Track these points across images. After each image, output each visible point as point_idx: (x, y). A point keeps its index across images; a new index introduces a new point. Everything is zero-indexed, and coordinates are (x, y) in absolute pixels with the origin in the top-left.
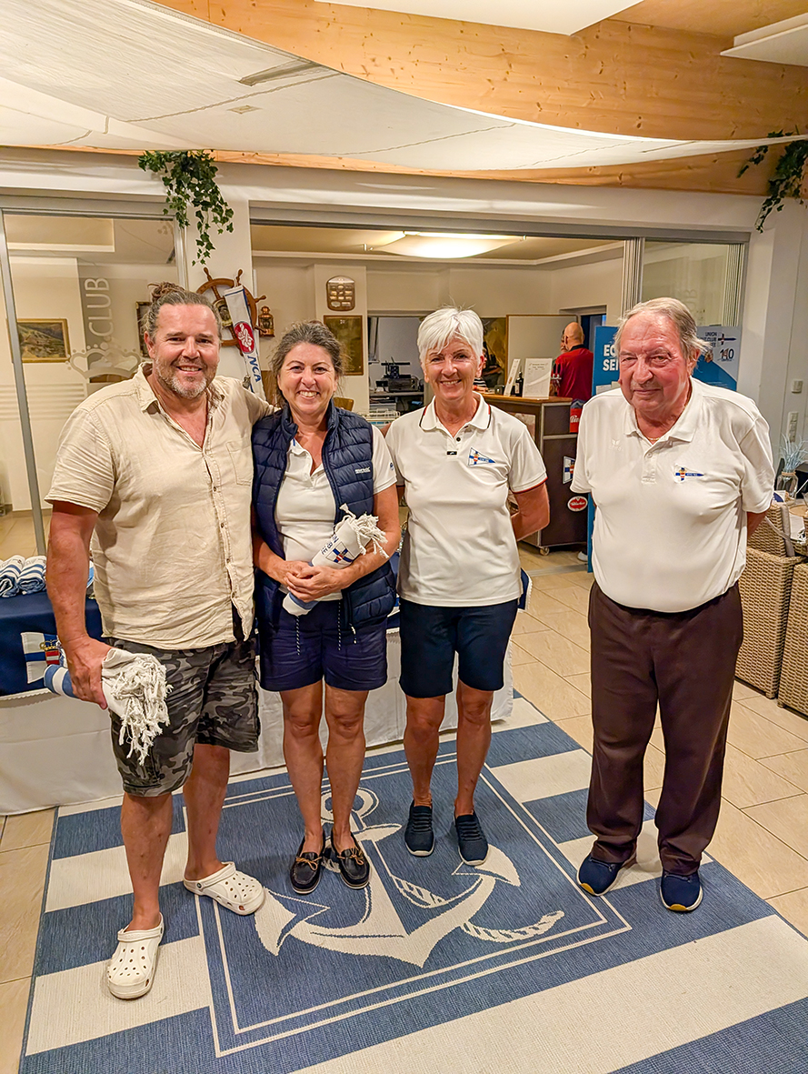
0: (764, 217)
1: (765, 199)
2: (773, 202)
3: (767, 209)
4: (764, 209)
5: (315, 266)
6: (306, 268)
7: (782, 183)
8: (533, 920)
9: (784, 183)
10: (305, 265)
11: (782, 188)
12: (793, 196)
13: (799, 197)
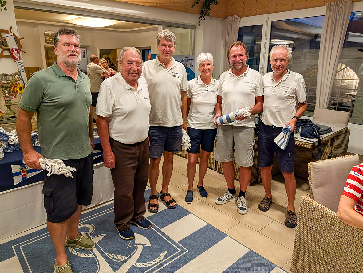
0: (200, 21)
1: (200, 15)
2: (202, 17)
4: (200, 19)
5: (39, 26)
6: (34, 27)
7: (204, 10)
8: (157, 256)
9: (205, 11)
10: (34, 25)
11: (204, 13)
12: (208, 15)
13: (209, 16)
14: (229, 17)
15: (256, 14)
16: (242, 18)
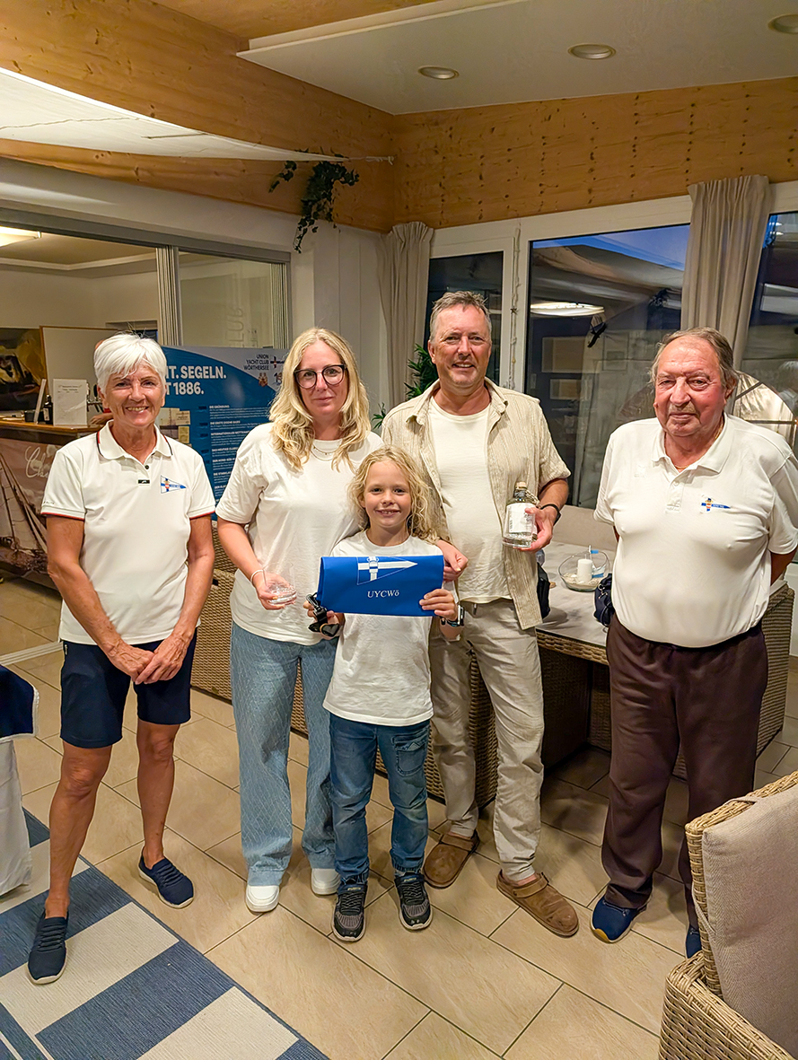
0: (300, 237)
1: (299, 219)
2: (308, 223)
3: (302, 229)
4: (300, 228)
7: (314, 202)
9: (316, 205)
11: (314, 209)
12: (327, 219)
13: (332, 221)
14: (398, 228)
15: (480, 219)
16: (436, 231)
